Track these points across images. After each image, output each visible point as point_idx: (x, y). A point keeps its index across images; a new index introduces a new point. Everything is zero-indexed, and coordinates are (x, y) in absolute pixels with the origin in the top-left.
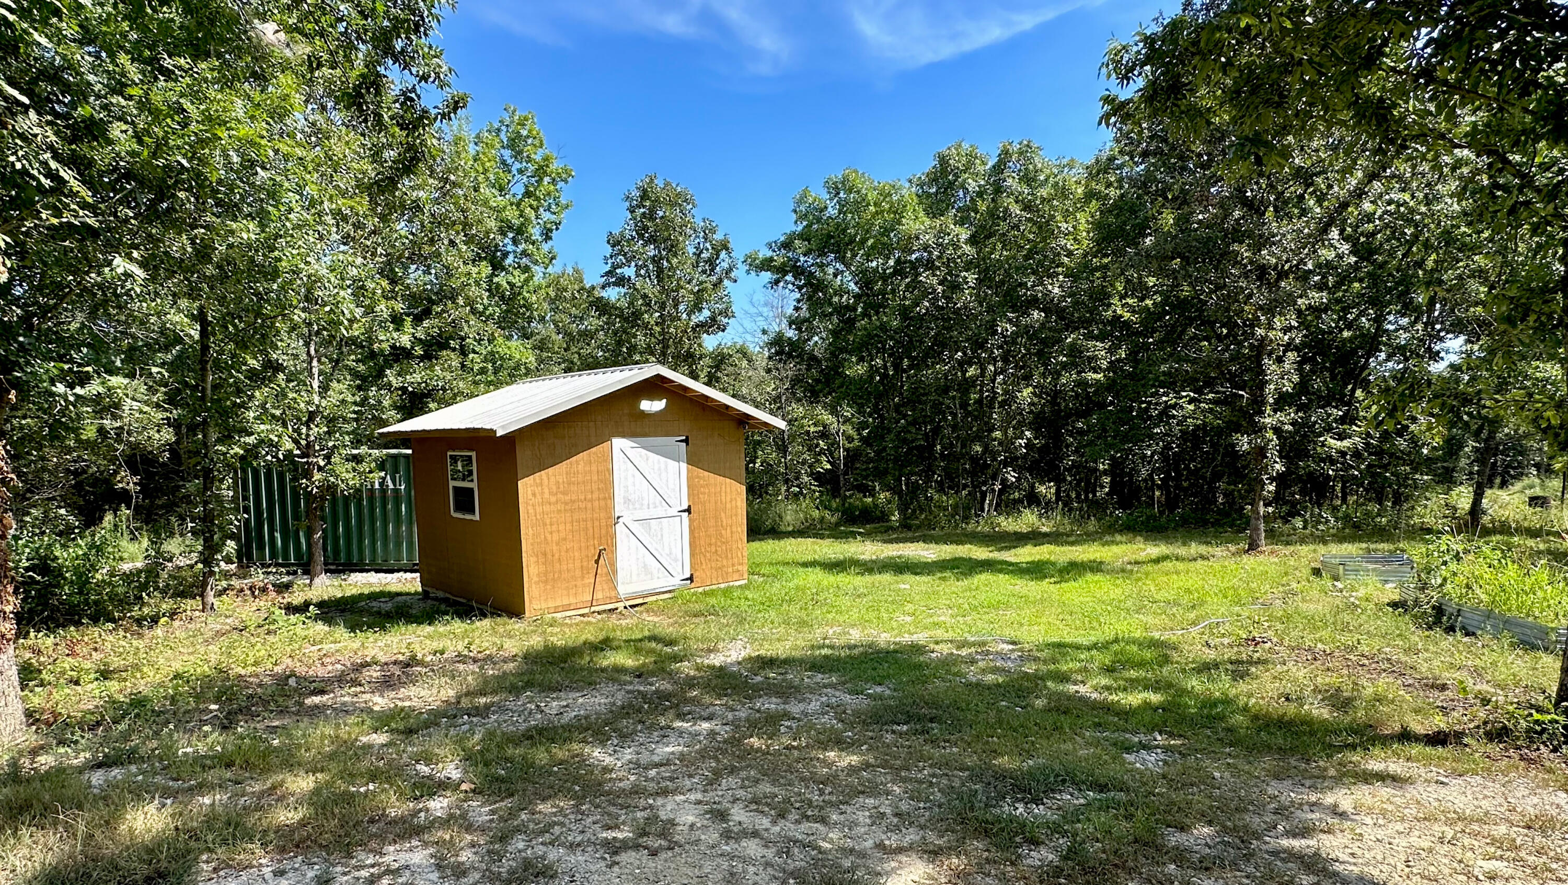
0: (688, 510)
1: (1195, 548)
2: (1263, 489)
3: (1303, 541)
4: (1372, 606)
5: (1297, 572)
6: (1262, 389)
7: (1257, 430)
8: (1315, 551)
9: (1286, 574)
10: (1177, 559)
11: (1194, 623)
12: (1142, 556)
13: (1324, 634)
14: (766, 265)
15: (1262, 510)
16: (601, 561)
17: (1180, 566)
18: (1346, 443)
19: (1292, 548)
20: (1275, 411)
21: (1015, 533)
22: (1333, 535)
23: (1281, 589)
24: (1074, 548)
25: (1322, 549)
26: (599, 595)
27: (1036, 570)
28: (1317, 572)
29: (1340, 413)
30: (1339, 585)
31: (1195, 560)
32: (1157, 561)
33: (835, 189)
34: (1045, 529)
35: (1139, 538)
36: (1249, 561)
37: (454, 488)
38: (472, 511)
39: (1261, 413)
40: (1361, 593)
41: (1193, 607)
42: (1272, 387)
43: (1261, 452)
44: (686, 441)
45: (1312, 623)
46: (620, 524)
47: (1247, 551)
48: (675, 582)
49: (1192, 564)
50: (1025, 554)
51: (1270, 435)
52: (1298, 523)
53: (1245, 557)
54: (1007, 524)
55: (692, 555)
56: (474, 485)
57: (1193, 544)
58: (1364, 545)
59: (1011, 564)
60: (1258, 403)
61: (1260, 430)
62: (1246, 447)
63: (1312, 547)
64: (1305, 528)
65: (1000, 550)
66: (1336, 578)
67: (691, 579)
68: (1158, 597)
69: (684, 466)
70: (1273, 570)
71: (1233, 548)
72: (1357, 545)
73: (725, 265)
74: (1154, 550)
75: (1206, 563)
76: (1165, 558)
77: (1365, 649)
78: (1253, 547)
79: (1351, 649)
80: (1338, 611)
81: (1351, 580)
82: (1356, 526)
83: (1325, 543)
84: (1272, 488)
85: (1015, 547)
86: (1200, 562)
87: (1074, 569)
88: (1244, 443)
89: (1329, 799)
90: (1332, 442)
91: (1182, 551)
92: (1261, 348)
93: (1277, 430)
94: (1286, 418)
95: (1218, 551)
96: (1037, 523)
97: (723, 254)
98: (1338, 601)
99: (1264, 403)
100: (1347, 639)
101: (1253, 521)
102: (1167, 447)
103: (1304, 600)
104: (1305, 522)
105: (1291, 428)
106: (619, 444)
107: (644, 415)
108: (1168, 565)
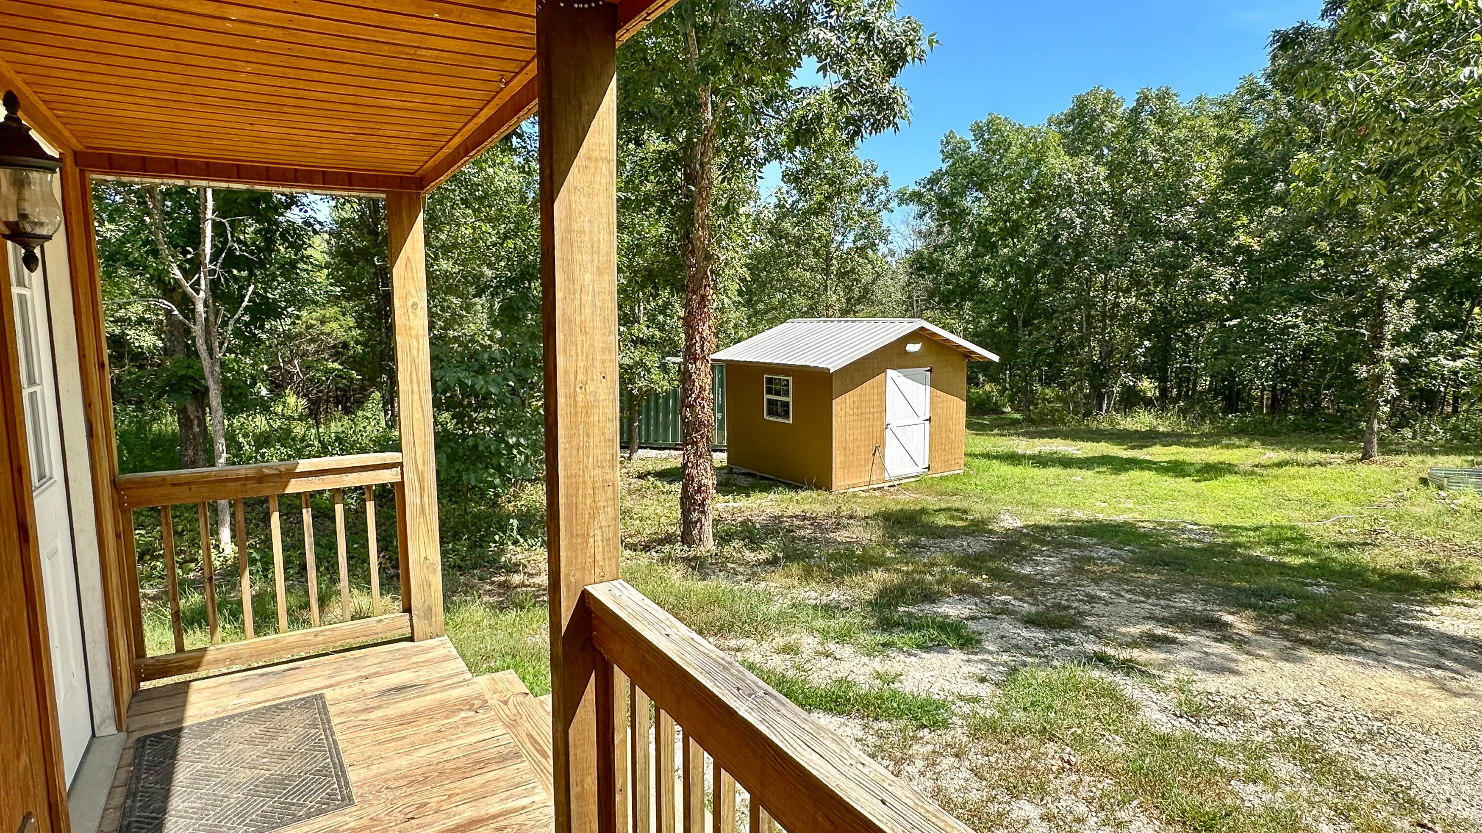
0: (929, 420)
1: (1312, 455)
2: (1378, 409)
3: (1412, 451)
4: (1469, 510)
5: (1407, 481)
6: (1381, 328)
7: (1375, 361)
8: (1423, 462)
9: (1397, 482)
10: (1298, 465)
11: (1327, 518)
12: (1263, 460)
13: (1427, 529)
14: (917, 197)
15: (1376, 426)
16: (877, 454)
17: (1303, 471)
18: (1459, 363)
19: (1400, 459)
20: (1393, 346)
21: (1136, 432)
22: (1442, 446)
23: (1393, 495)
24: (1198, 450)
25: (1430, 460)
26: (874, 478)
27: (1177, 469)
28: (1424, 481)
29: (1455, 337)
30: (1443, 494)
31: (1314, 465)
32: (1280, 465)
33: (978, 131)
34: (1161, 429)
35: (1256, 442)
36: (1363, 469)
37: (769, 400)
38: (788, 418)
39: (1379, 347)
40: (1461, 501)
41: (1324, 506)
42: (1392, 326)
43: (1379, 379)
44: (930, 371)
45: (1419, 522)
46: (888, 431)
47: (1361, 460)
48: (919, 470)
49: (1312, 469)
50: (1158, 453)
51: (1388, 365)
52: (1407, 433)
53: (1359, 466)
54: (1127, 423)
55: (930, 451)
56: (790, 399)
57: (1310, 451)
58: (1470, 458)
59: (1154, 463)
60: (1377, 340)
61: (1378, 362)
62: (1365, 374)
63: (1420, 458)
64: (1414, 438)
65: (1133, 448)
66: (1441, 488)
67: (929, 468)
68: (1291, 497)
69: (928, 388)
70: (1386, 479)
71: (1347, 456)
72: (1463, 457)
73: (883, 198)
74: (1273, 455)
75: (1324, 469)
76: (1287, 463)
77: (1458, 541)
78: (1366, 456)
79: (1448, 540)
80: (1440, 514)
81: (1453, 490)
82: (1465, 438)
83: (1433, 453)
84: (1387, 409)
85: (1147, 447)
86: (1318, 467)
87: (1210, 471)
88: (1362, 371)
89: (1427, 610)
90: (1444, 362)
91: (1301, 457)
92: (1383, 294)
93: (1392, 362)
94: (1404, 353)
95: (1335, 457)
96: (1155, 423)
97: (881, 189)
98: (1440, 507)
99: (1383, 338)
100: (1447, 534)
101: (1367, 436)
102: (1281, 359)
103: (1412, 505)
104: (1415, 432)
105: (1407, 361)
106: (891, 373)
107: (907, 353)
108: (1292, 470)
